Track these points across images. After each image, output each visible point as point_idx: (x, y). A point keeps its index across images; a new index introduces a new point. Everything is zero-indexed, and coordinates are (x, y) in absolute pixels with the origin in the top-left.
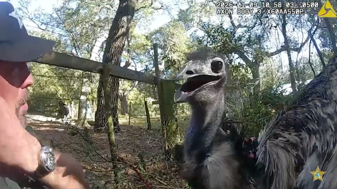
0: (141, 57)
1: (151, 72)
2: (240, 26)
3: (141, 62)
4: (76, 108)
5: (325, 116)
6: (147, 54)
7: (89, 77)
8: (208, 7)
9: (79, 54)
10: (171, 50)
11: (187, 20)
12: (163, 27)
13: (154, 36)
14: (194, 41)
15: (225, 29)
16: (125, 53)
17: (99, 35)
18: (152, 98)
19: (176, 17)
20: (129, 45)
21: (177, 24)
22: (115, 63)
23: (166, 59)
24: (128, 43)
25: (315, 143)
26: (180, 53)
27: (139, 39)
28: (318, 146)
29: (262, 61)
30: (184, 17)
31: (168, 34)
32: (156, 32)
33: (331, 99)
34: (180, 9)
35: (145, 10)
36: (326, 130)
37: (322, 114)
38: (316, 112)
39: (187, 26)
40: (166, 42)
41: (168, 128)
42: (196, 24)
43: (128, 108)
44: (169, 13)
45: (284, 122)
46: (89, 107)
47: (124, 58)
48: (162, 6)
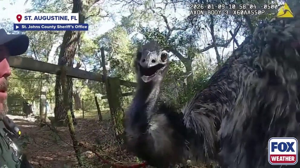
0: (89, 59)
1: (99, 72)
2: (174, 28)
3: (90, 63)
4: (37, 106)
5: (230, 90)
6: (94, 56)
7: (47, 78)
8: (147, 14)
9: (38, 58)
10: (115, 52)
11: (129, 26)
12: (108, 32)
13: (100, 41)
14: (135, 43)
15: (161, 32)
16: (76, 56)
17: (55, 41)
18: (101, 93)
19: (120, 23)
20: (79, 49)
21: (120, 29)
22: (69, 65)
23: (111, 60)
24: (79, 47)
25: (226, 109)
26: (123, 54)
27: (88, 44)
28: (229, 110)
29: (193, 57)
30: (126, 23)
31: (112, 38)
32: (103, 37)
33: (233, 79)
34: (123, 16)
35: (94, 18)
36: (232, 100)
37: (228, 89)
38: (224, 88)
39: (129, 31)
40: (111, 45)
41: (116, 117)
42: (137, 28)
43: (81, 104)
44: (113, 20)
45: (203, 97)
46: (48, 105)
47: (76, 60)
48: (108, 14)
